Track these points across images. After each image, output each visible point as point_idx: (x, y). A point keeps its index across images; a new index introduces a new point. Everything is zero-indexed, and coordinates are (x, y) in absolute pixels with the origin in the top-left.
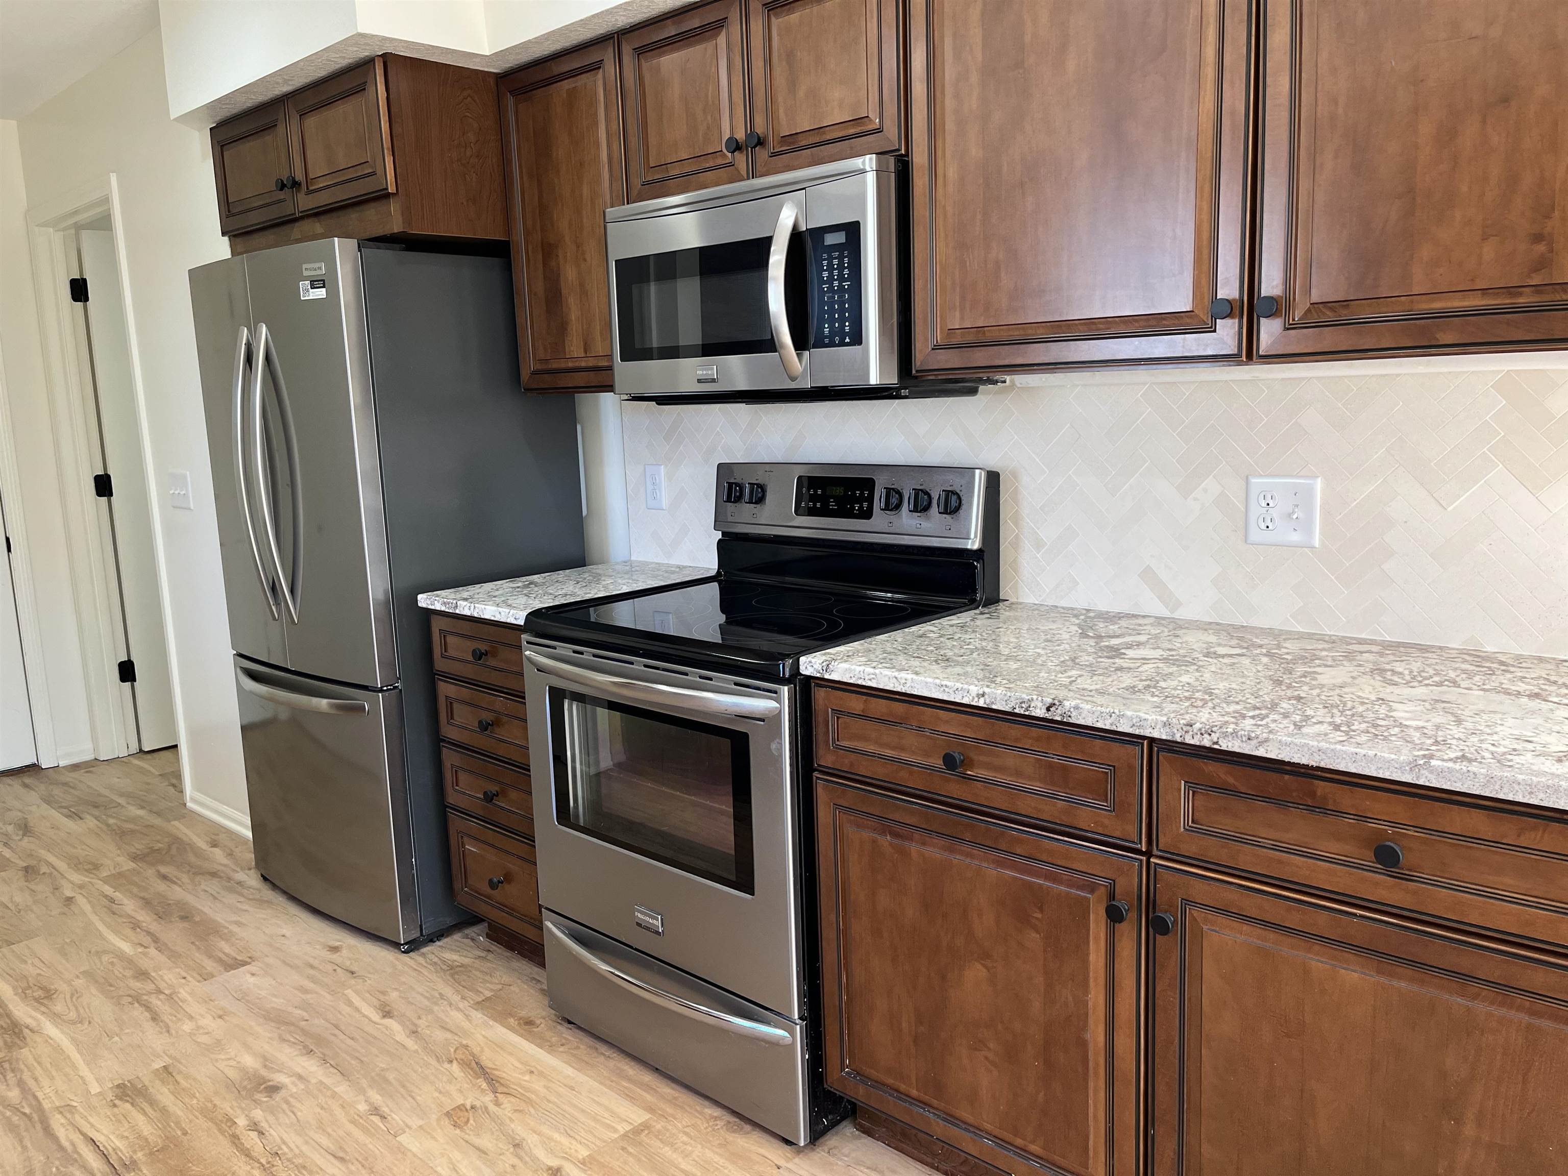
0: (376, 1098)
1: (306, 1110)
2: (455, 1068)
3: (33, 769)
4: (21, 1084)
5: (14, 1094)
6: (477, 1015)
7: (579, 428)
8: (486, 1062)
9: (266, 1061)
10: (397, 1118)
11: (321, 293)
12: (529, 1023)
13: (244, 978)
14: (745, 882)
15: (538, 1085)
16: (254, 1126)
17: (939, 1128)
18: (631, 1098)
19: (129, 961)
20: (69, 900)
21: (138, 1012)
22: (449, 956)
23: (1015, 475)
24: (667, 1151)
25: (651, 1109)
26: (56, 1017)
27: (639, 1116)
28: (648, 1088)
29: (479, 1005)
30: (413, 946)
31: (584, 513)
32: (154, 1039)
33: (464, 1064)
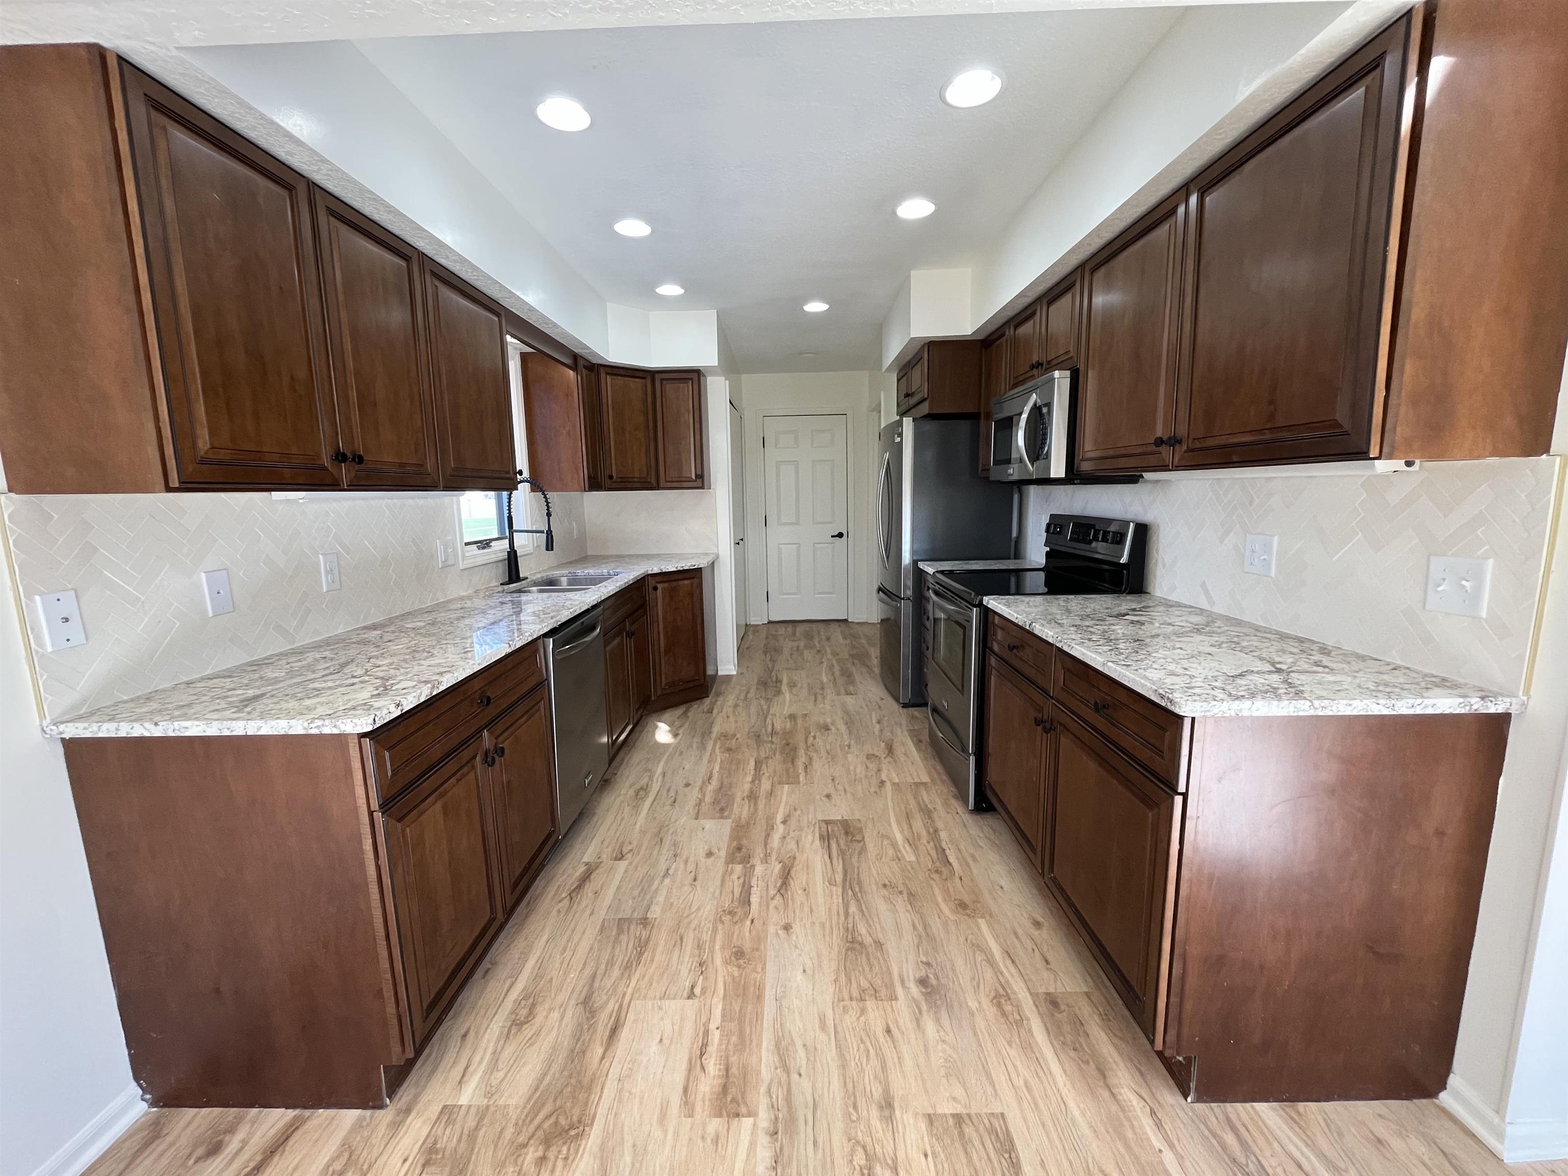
0: (852, 743)
1: (831, 738)
2: (883, 745)
3: (846, 621)
4: (769, 705)
5: (765, 707)
6: (906, 733)
7: (1016, 497)
8: (894, 746)
9: (833, 722)
10: (852, 749)
11: (899, 439)
12: (920, 741)
13: (848, 699)
14: (962, 691)
15: (903, 759)
16: (814, 737)
18: (930, 774)
19: (822, 683)
20: (822, 663)
21: (813, 698)
22: (916, 714)
23: (1158, 526)
24: (924, 793)
25: (932, 780)
26: (791, 692)
27: (925, 778)
28: (939, 774)
29: (910, 731)
30: (905, 706)
31: (1014, 534)
32: (810, 706)
33: (887, 744)
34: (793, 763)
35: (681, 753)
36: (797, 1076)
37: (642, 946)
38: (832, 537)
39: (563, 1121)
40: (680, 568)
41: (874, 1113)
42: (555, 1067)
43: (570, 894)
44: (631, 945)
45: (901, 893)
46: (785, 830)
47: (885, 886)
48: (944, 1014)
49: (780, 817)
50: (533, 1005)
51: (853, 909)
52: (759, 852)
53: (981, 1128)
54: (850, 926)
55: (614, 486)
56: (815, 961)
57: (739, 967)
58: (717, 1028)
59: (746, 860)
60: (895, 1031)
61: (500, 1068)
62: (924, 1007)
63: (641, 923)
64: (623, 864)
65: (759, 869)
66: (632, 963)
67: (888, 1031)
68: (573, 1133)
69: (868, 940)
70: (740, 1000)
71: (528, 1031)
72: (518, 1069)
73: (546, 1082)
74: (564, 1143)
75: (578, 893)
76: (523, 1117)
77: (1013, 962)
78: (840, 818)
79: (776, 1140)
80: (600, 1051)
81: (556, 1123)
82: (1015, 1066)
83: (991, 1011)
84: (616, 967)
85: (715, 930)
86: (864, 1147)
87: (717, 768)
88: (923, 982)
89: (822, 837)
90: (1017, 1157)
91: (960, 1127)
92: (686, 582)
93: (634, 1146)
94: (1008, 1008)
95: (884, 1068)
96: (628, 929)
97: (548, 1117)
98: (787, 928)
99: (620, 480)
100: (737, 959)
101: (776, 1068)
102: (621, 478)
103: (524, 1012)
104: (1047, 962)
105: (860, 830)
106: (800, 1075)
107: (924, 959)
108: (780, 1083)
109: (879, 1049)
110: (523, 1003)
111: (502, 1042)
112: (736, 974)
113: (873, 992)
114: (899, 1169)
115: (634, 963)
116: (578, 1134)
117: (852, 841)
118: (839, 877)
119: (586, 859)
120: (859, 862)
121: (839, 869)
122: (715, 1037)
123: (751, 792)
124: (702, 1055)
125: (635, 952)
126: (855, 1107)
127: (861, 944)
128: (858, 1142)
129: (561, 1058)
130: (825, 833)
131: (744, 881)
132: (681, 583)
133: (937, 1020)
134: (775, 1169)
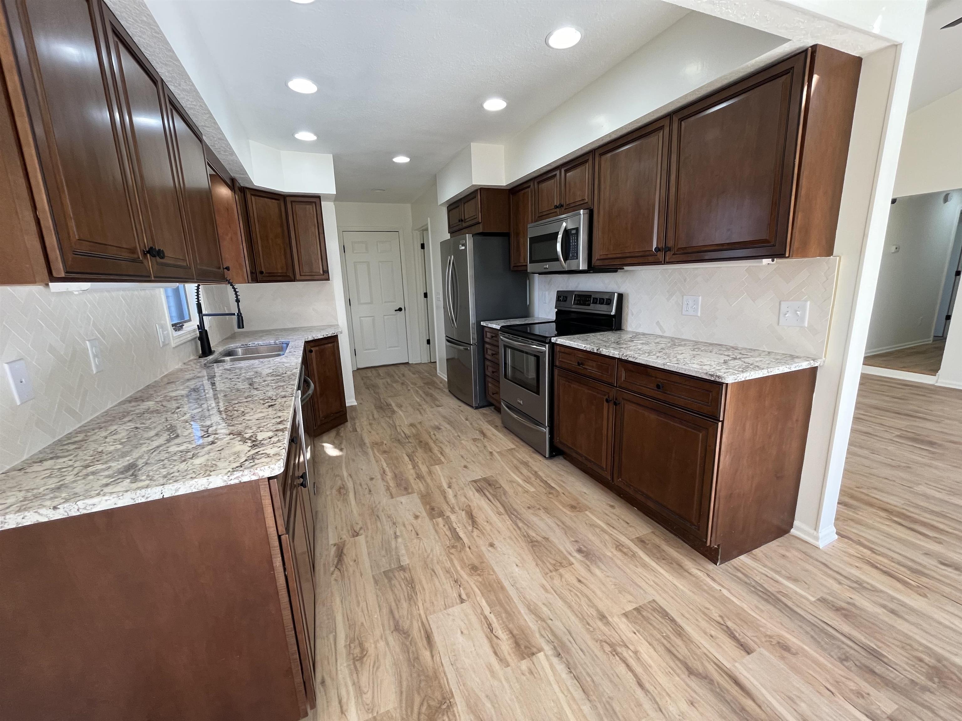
0: (459, 434)
1: (445, 434)
3: (407, 363)
4: (393, 421)
5: (391, 422)
6: (486, 423)
7: (528, 281)
8: (484, 432)
9: (440, 424)
10: (462, 437)
11: (463, 248)
12: (497, 426)
13: (440, 409)
14: (538, 393)
15: (494, 438)
16: (434, 434)
17: (574, 455)
18: (513, 443)
19: (418, 403)
20: (409, 390)
21: (418, 412)
22: (484, 411)
24: (517, 454)
25: (517, 446)
26: (402, 410)
27: (513, 446)
28: (518, 442)
29: (487, 421)
30: (476, 408)
31: (528, 303)
32: (419, 417)
33: (479, 431)
34: (431, 452)
35: (353, 460)
36: (550, 621)
37: (411, 583)
38: (396, 311)
39: (432, 703)
40: (325, 336)
41: (600, 624)
42: (405, 675)
43: (336, 567)
44: (403, 586)
45: (539, 509)
46: (453, 491)
47: (529, 508)
48: (600, 564)
49: (445, 486)
50: (361, 645)
51: (520, 525)
52: (445, 507)
53: (650, 610)
54: (525, 534)
55: (265, 279)
56: (519, 558)
57: (479, 575)
58: (491, 613)
59: (441, 514)
60: (582, 579)
61: (366, 690)
62: (589, 563)
63: (401, 570)
64: (361, 539)
65: (453, 517)
66: (411, 595)
67: (580, 581)
68: (444, 707)
69: (539, 539)
70: (492, 593)
71: (369, 661)
72: (379, 687)
73: (405, 684)
74: (443, 715)
75: (342, 565)
76: (404, 712)
77: (613, 528)
78: (480, 477)
79: (562, 658)
80: (427, 654)
81: (429, 706)
82: (645, 576)
83: (619, 554)
84: (403, 601)
85: (451, 561)
86: (606, 642)
87: (385, 465)
88: (580, 551)
89: (477, 491)
90: (672, 617)
91: (641, 614)
92: (330, 345)
93: (487, 696)
94: (625, 550)
95: (589, 600)
96: (394, 576)
97: (422, 704)
98: (492, 545)
99: (268, 275)
100: (476, 572)
101: (537, 622)
102: (269, 273)
103: (357, 651)
104: (628, 523)
105: (497, 481)
106: (551, 620)
107: (573, 540)
108: (544, 629)
109: (582, 592)
110: (352, 645)
111: (355, 675)
112: (480, 580)
113: (559, 564)
114: (628, 645)
115: (413, 594)
116: (448, 706)
117: (495, 488)
118: (502, 510)
119: (332, 542)
120: (507, 499)
121: (499, 505)
122: (492, 618)
123: (417, 474)
124: (492, 631)
125: (409, 588)
126: (588, 624)
127: (537, 541)
128: (601, 641)
129: (405, 669)
130: (478, 488)
131: (449, 527)
132: (326, 346)
133: (598, 567)
134: (571, 672)
